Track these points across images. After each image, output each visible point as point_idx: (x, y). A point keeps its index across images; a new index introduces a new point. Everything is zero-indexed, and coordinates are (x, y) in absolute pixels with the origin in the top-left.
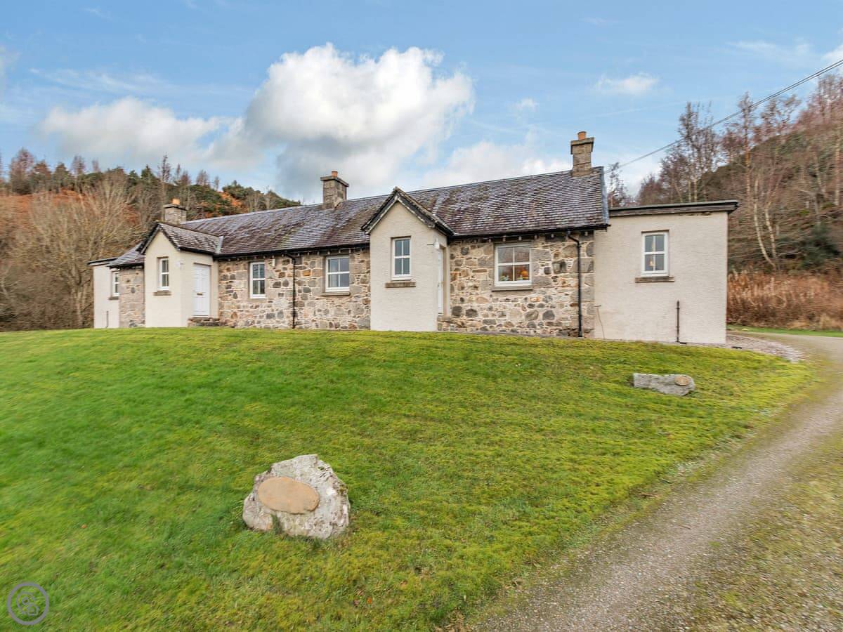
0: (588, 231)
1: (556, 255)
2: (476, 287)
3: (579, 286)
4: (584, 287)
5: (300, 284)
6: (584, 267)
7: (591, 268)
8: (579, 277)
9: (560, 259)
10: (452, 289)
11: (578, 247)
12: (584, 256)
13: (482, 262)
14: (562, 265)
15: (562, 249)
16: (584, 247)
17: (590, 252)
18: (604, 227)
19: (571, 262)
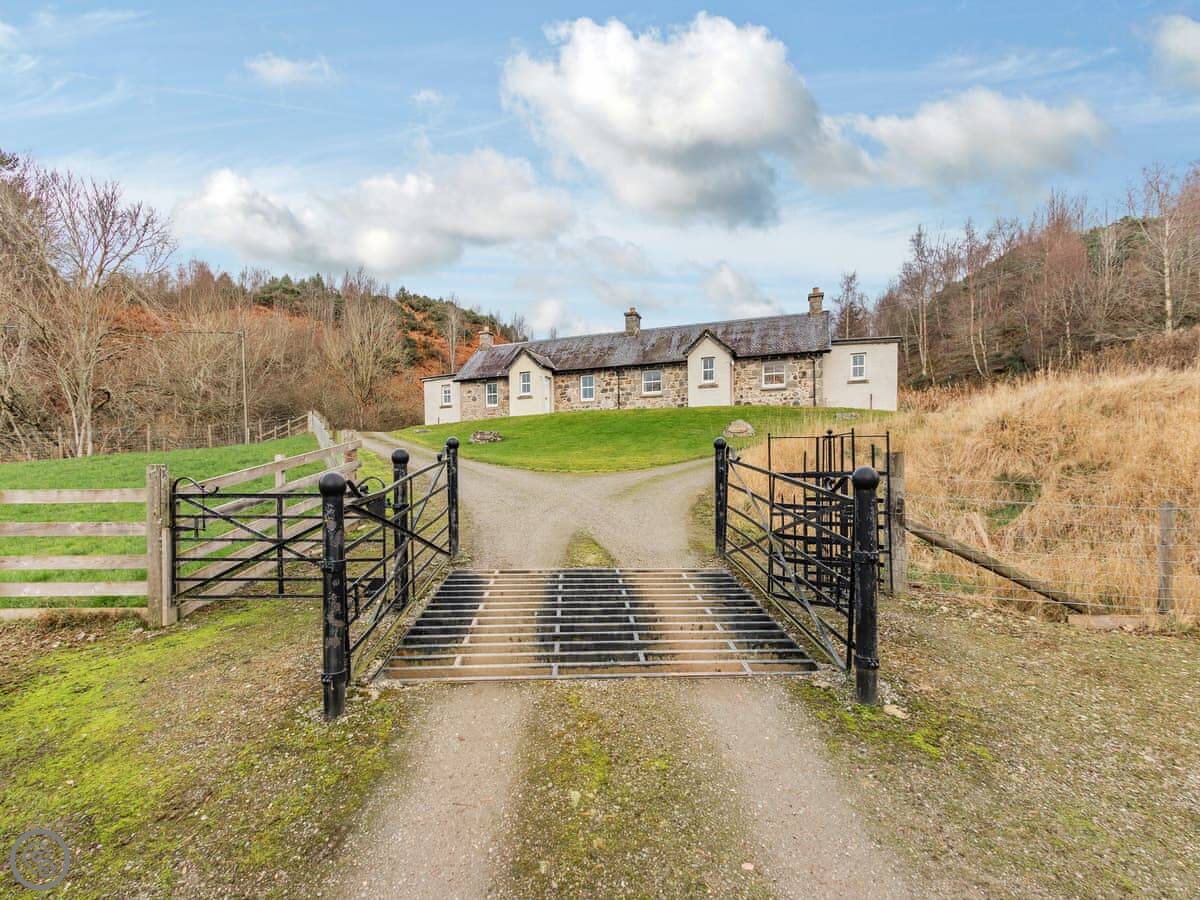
0: (820, 353)
1: (801, 368)
2: (751, 389)
3: (814, 385)
4: (817, 386)
5: (622, 389)
6: (817, 375)
7: (821, 376)
8: (814, 380)
9: (803, 370)
10: (735, 390)
11: (814, 363)
12: (817, 369)
13: (755, 373)
14: (804, 373)
15: (804, 364)
16: (817, 363)
17: (820, 366)
18: (829, 351)
19: (809, 372)
